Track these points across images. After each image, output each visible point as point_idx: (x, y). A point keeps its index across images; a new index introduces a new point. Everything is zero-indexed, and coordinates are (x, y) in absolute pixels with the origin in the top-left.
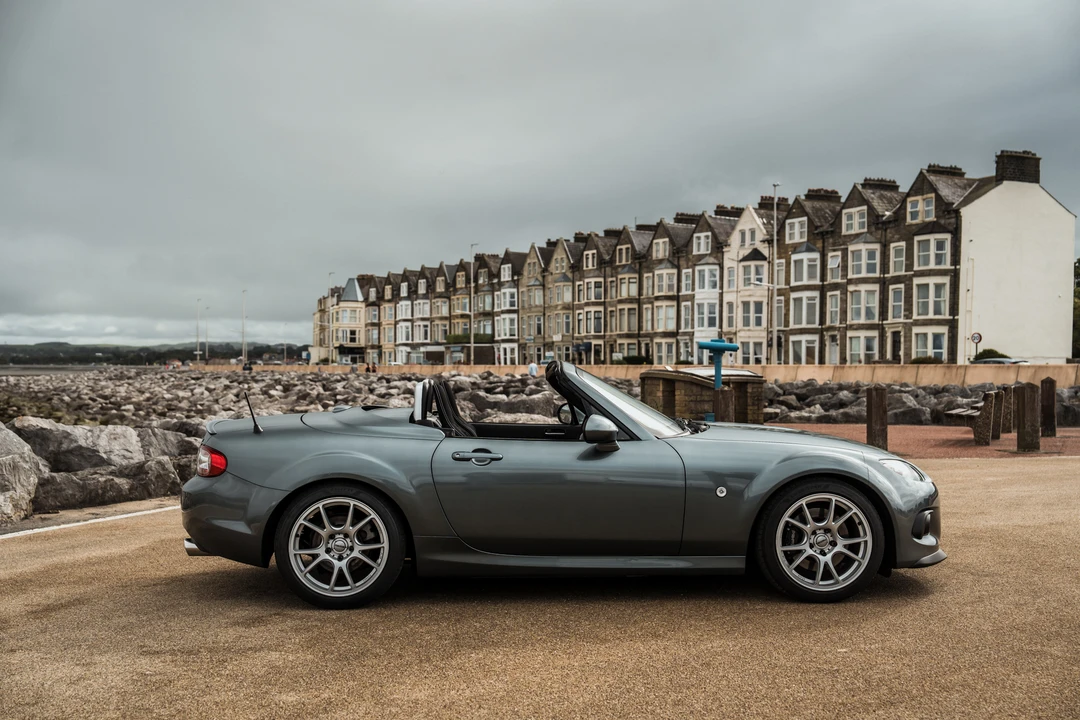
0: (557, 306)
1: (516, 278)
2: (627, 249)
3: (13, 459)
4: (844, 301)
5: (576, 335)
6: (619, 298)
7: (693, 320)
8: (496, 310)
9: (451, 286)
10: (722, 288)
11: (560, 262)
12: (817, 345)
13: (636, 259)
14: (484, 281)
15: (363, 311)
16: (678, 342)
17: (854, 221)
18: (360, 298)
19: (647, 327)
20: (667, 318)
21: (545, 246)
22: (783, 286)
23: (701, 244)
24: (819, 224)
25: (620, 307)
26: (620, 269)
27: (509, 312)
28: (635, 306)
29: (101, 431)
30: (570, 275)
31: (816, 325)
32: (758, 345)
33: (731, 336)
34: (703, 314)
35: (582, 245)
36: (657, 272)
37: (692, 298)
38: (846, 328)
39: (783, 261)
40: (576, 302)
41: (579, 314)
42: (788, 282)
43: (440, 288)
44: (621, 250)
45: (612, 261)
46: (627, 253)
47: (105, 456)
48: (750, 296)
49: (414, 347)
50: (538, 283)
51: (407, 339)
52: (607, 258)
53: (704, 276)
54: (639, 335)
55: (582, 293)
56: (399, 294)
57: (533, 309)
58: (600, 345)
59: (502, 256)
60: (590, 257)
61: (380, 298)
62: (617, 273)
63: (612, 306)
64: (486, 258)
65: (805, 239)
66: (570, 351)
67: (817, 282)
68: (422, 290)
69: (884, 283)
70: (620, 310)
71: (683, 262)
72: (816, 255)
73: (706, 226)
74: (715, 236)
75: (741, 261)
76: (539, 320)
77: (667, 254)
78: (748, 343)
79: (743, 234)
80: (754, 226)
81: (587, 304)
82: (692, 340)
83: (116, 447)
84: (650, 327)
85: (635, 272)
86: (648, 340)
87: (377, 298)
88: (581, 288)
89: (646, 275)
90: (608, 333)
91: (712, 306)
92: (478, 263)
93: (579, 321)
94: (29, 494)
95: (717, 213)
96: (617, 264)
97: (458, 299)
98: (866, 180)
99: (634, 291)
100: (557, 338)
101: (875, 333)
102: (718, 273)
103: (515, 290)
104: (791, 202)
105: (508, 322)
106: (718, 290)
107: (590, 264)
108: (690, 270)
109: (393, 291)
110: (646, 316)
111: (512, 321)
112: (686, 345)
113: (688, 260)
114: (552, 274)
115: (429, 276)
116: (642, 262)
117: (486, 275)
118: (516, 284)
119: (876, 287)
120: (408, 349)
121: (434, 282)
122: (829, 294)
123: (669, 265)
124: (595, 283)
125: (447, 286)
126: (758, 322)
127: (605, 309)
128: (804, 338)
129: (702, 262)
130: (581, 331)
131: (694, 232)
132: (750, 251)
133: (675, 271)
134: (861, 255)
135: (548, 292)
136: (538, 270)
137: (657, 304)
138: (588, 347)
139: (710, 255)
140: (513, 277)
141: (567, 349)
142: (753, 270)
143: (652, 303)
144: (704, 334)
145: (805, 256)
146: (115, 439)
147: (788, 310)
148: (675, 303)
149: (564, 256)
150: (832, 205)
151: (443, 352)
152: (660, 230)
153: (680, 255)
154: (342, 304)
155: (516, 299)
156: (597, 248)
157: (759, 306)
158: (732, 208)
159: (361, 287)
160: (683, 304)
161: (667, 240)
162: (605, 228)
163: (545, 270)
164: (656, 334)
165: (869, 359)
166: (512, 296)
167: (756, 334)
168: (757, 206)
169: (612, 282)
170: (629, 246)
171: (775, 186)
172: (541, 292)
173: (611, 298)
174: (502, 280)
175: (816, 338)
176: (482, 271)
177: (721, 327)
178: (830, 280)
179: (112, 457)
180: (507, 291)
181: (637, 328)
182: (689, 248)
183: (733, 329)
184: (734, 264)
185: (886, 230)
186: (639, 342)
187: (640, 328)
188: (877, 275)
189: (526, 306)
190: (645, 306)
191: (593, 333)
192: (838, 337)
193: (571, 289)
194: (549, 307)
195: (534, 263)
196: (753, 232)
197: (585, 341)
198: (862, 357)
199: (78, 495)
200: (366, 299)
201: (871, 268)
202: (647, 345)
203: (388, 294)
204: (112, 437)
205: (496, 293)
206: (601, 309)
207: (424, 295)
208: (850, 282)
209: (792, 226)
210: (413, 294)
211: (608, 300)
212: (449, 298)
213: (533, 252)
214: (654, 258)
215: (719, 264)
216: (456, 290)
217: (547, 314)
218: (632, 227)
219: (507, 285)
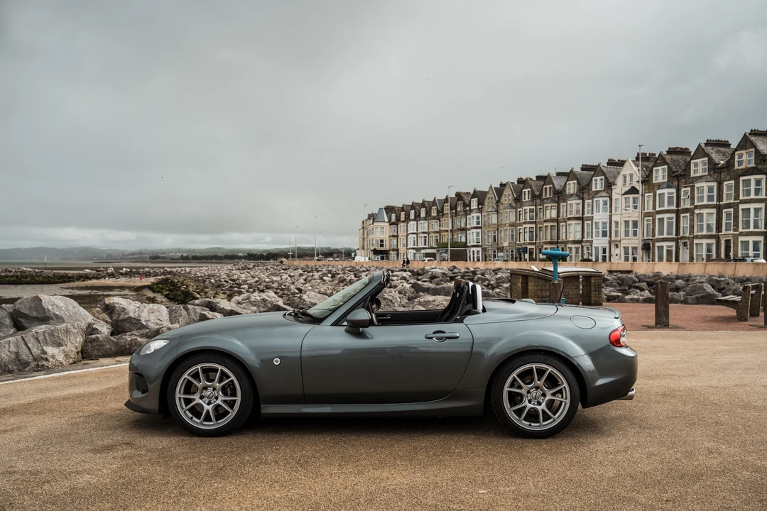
0: (506, 224)
1: (480, 207)
2: (550, 188)
3: (67, 326)
4: (692, 220)
5: (518, 242)
6: (545, 219)
7: (592, 233)
8: (468, 227)
9: (441, 213)
10: (611, 212)
11: (508, 197)
12: (674, 249)
13: (556, 194)
14: (461, 209)
15: (388, 228)
16: (582, 247)
17: (699, 167)
18: (386, 220)
19: (563, 237)
20: (575, 232)
21: (499, 186)
22: (652, 211)
23: (598, 184)
24: (675, 170)
25: (545, 224)
26: (545, 201)
27: (476, 228)
28: (555, 224)
30: (514, 205)
31: (674, 236)
32: (635, 249)
33: (617, 243)
34: (599, 228)
35: (521, 186)
36: (569, 202)
37: (591, 218)
38: (693, 238)
39: (652, 194)
40: (518, 222)
41: (520, 229)
42: (654, 207)
43: (434, 213)
44: (546, 188)
45: (540, 195)
46: (550, 190)
47: (144, 323)
48: (630, 217)
49: (418, 250)
50: (494, 210)
51: (414, 245)
52: (537, 193)
53: (599, 204)
54: (557, 243)
55: (521, 216)
56: (409, 217)
57: (491, 226)
58: (533, 249)
59: (472, 193)
60: (527, 193)
61: (398, 219)
62: (544, 203)
63: (540, 224)
64: (462, 195)
65: (666, 180)
66: (514, 253)
67: (674, 207)
68: (423, 214)
69: (720, 208)
70: (546, 226)
71: (585, 196)
72: (674, 190)
73: (601, 173)
74: (606, 178)
75: (623, 194)
76: (495, 233)
77: (576, 191)
78: (628, 247)
79: (625, 177)
80: (632, 172)
81: (525, 223)
82: (591, 246)
83: (152, 317)
84: (564, 238)
85: (555, 202)
86: (563, 246)
87: (396, 220)
88: (521, 212)
89: (562, 204)
90: (538, 241)
91: (604, 224)
92: (457, 198)
93: (520, 233)
94: (76, 348)
95: (608, 164)
96: (544, 197)
97: (445, 220)
98: (707, 141)
99: (554, 214)
100: (506, 244)
101: (713, 241)
102: (608, 202)
103: (479, 214)
104: (657, 156)
105: (475, 234)
106: (608, 213)
107: (526, 197)
108: (590, 201)
109: (406, 215)
110: (563, 230)
111: (478, 233)
112: (588, 248)
113: (589, 194)
114: (503, 204)
115: (427, 206)
116: (560, 196)
117: (462, 205)
118: (480, 210)
119: (714, 211)
120: (414, 251)
121: (430, 210)
122: (682, 215)
123: (576, 198)
124: (530, 209)
125: (438, 212)
126: (635, 234)
127: (536, 226)
128: (665, 244)
129: (598, 195)
130: (521, 240)
131: (593, 177)
132: (629, 188)
133: (581, 201)
134: (703, 190)
135: (499, 215)
136: (494, 201)
137: (569, 222)
138: (525, 250)
139: (603, 191)
140: (478, 206)
141: (512, 251)
142: (631, 200)
143: (566, 222)
144: (599, 242)
145: (666, 191)
146: (153, 312)
147: (654, 226)
148: (581, 222)
149: (511, 193)
150: (685, 157)
151: (435, 253)
152: (571, 176)
153: (584, 191)
154: (375, 224)
155: (480, 220)
156: (531, 187)
157: (635, 224)
158: (618, 160)
159: (387, 213)
160: (586, 222)
161: (576, 181)
162: (537, 175)
163: (498, 202)
164: (568, 242)
165: (709, 258)
166: (478, 218)
167: (634, 241)
168: (635, 159)
169: (540, 209)
170: (551, 186)
171: (640, 146)
172: (496, 215)
173: (540, 219)
174: (472, 208)
175: (673, 244)
176: (460, 202)
177: (610, 237)
178: (682, 206)
180: (475, 215)
181: (556, 238)
182: (590, 187)
183: (618, 239)
184: (619, 197)
185: (721, 173)
186: (558, 246)
187: (558, 238)
188: (715, 203)
189: (487, 224)
190: (561, 224)
191: (528, 241)
192: (688, 243)
193: (514, 213)
194: (501, 225)
195: (492, 197)
196: (631, 176)
197: (523, 246)
198: (704, 257)
200: (390, 221)
201: (710, 198)
202: (563, 248)
203: (403, 218)
204: (151, 311)
205: (468, 216)
206: (534, 226)
207: (424, 218)
208: (696, 207)
209: (657, 171)
210: (417, 217)
211: (538, 220)
212: (439, 220)
213: (491, 191)
214: (567, 193)
215: (609, 197)
216: (443, 215)
217: (500, 229)
218: (553, 174)
219: (475, 211)
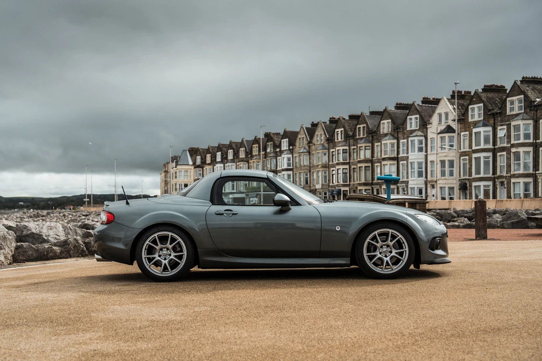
0: (318, 165)
1: (291, 148)
2: (364, 127)
3: (4, 234)
4: (509, 159)
5: (331, 184)
6: (359, 159)
7: (407, 173)
8: (278, 168)
9: (249, 154)
10: (426, 151)
11: (320, 136)
12: (491, 188)
13: (370, 134)
14: (271, 150)
15: (192, 171)
16: (398, 188)
17: (515, 105)
18: (191, 163)
21: (310, 126)
22: (468, 150)
23: (413, 122)
24: (491, 108)
25: (359, 165)
26: (359, 141)
27: (287, 170)
28: (369, 165)
29: (43, 225)
30: (326, 145)
31: (490, 175)
32: (451, 189)
33: (434, 183)
34: (414, 169)
35: (334, 125)
36: (383, 142)
37: (407, 158)
38: (511, 177)
39: (467, 133)
40: (331, 163)
41: (333, 170)
42: (470, 146)
43: (242, 155)
44: (359, 128)
45: (354, 135)
46: (364, 130)
47: (46, 238)
48: (446, 156)
50: (305, 151)
52: (351, 133)
53: (414, 144)
54: (372, 184)
55: (334, 157)
56: (215, 160)
57: (302, 168)
58: (347, 191)
59: (282, 134)
60: (339, 133)
61: (204, 162)
62: (357, 143)
63: (354, 165)
64: (272, 135)
65: (482, 118)
66: (327, 195)
67: (490, 146)
68: (230, 157)
69: (536, 146)
70: (360, 167)
71: (400, 135)
72: (490, 129)
73: (416, 111)
74: (421, 117)
75: (439, 133)
76: (307, 175)
77: (390, 130)
78: (445, 188)
79: (440, 115)
80: (448, 110)
81: (338, 164)
82: (407, 186)
83: (51, 233)
85: (369, 143)
86: (378, 187)
87: (202, 162)
88: (334, 153)
89: (376, 144)
90: (352, 183)
92: (267, 138)
93: (333, 175)
94: (12, 252)
95: (423, 102)
96: (357, 137)
97: (254, 162)
98: (523, 78)
99: (368, 154)
100: (318, 186)
101: (530, 180)
102: (424, 142)
103: (291, 156)
104: (472, 94)
105: (286, 176)
106: (424, 153)
107: (339, 138)
108: (405, 140)
109: (211, 158)
110: (377, 170)
111: (289, 175)
112: (403, 189)
113: (404, 134)
114: (315, 144)
115: (235, 147)
116: (374, 136)
117: (272, 146)
118: (291, 151)
119: (531, 149)
121: (238, 152)
122: (498, 154)
123: (391, 137)
124: (343, 150)
125: (247, 154)
126: (451, 174)
127: (350, 167)
128: (482, 184)
129: (413, 135)
130: (334, 182)
131: (408, 115)
132: (445, 127)
133: (395, 141)
134: (520, 127)
135: (311, 155)
136: (305, 142)
137: (383, 163)
138: (339, 192)
139: (419, 130)
140: (289, 147)
141: (325, 194)
142: (447, 139)
143: (380, 162)
144: (415, 182)
145: (481, 130)
146: (51, 229)
147: (471, 166)
148: (395, 162)
149: (323, 133)
150: (500, 95)
151: (244, 198)
152: (385, 115)
153: (399, 130)
154: (179, 167)
155: (291, 161)
156: (344, 127)
157: (451, 163)
158: (434, 99)
159: (191, 156)
160: (401, 162)
161: (390, 121)
162: (349, 114)
163: (310, 142)
165: (526, 196)
166: (289, 159)
167: (450, 181)
168: (450, 97)
169: (354, 149)
170: (365, 125)
171: (456, 84)
172: (308, 156)
173: (354, 160)
174: (282, 149)
175: (490, 183)
176: (269, 143)
177: (426, 177)
178: (499, 145)
179: (50, 238)
180: (286, 156)
181: (371, 179)
182: (405, 126)
183: (435, 179)
184: (435, 136)
185: (537, 111)
186: (372, 188)
187: (373, 179)
188: (531, 141)
189: (298, 165)
190: (376, 165)
191: (342, 183)
192: (505, 182)
193: (327, 154)
194: (313, 166)
195: (303, 138)
196: (447, 114)
197: (337, 188)
198: (522, 195)
199: (34, 254)
200: (194, 164)
201: (527, 136)
202: (378, 190)
203: (208, 160)
204: (49, 228)
205: (278, 158)
206: (347, 167)
207: (232, 160)
208: (513, 146)
209: (473, 109)
210: (224, 159)
211: (352, 161)
212: (248, 162)
213: (302, 130)
214: (381, 133)
215: (425, 136)
216: (252, 156)
217: (312, 171)
218: (367, 113)
219: (286, 152)
